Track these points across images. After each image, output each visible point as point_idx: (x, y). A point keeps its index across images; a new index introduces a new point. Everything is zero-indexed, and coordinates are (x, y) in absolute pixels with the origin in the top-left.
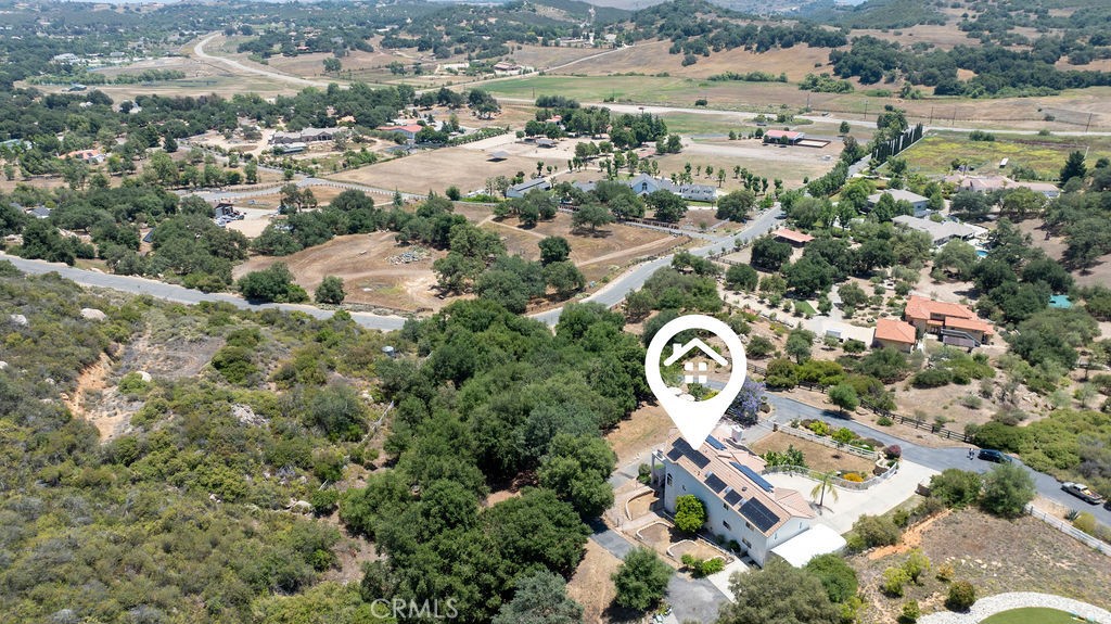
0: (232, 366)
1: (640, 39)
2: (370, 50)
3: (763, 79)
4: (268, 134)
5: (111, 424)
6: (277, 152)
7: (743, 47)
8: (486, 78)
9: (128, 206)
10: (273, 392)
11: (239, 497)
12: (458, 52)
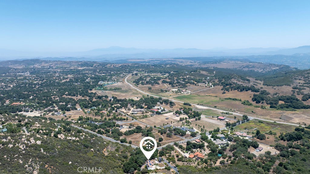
0: (117, 150)
1: (217, 85)
2: (159, 84)
3: (236, 100)
4: (132, 109)
5: (106, 154)
6: (132, 114)
7: (237, 90)
8: (179, 95)
9: (109, 125)
10: (120, 153)
11: (115, 162)
12: (177, 86)
